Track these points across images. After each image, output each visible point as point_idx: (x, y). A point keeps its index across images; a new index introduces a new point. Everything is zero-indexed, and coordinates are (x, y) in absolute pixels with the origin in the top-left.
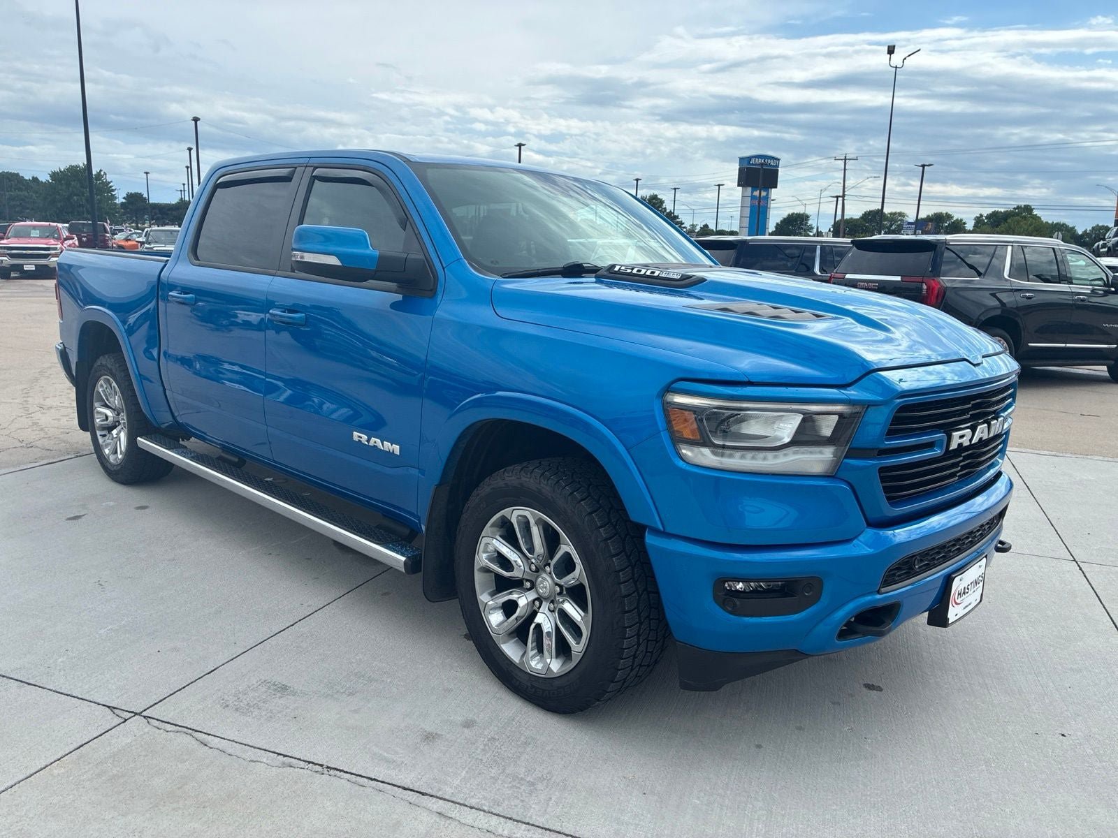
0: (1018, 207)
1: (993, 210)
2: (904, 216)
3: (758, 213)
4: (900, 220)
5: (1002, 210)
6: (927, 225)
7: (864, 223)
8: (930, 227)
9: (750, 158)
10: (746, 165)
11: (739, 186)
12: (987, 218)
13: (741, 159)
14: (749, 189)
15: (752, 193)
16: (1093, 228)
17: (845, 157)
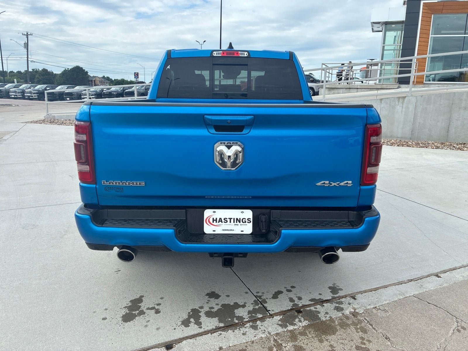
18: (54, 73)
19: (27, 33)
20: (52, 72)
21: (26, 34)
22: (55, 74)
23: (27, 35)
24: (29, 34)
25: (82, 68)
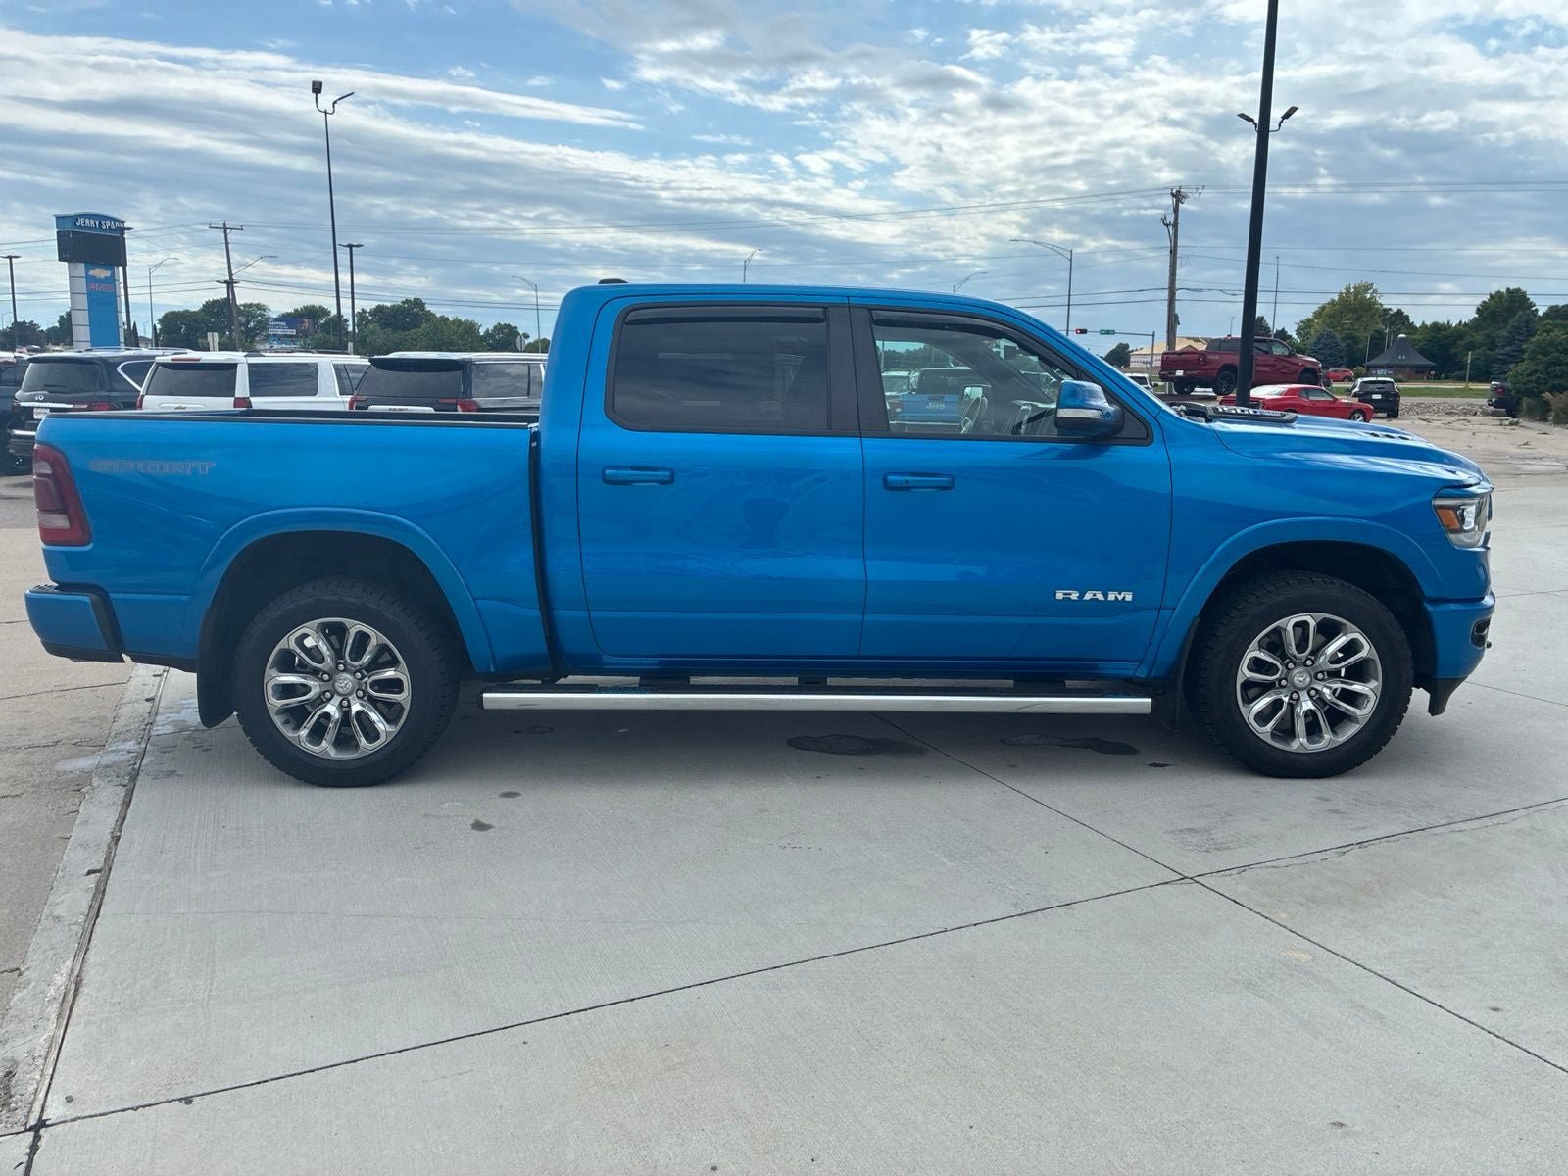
0: (407, 301)
1: (377, 303)
2: (264, 310)
3: (103, 304)
4: (259, 315)
5: (389, 304)
6: (303, 322)
7: (207, 317)
8: (307, 325)
9: (76, 217)
10: (69, 227)
11: (61, 259)
12: (371, 313)
13: (58, 218)
14: (82, 266)
15: (87, 273)
16: (495, 327)
17: (225, 225)
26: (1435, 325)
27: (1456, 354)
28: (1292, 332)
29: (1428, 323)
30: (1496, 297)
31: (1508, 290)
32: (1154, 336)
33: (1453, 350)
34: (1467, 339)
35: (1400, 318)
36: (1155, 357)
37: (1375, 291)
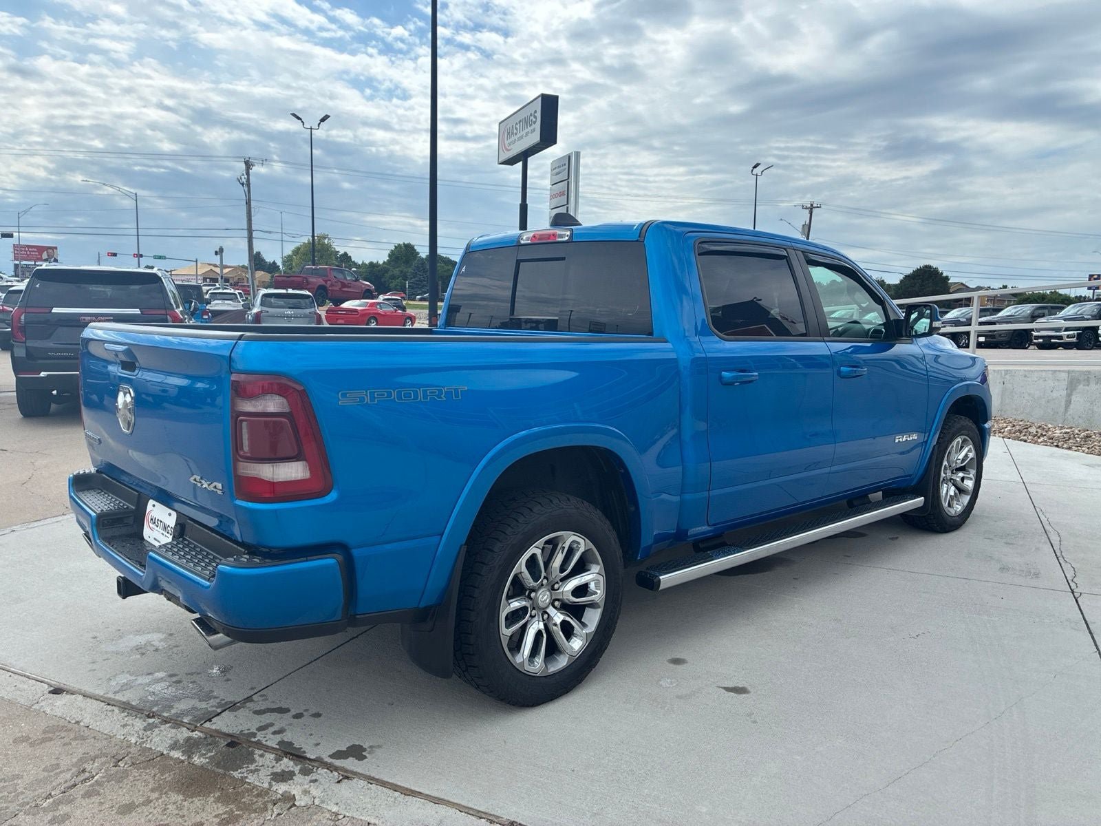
18: (887, 283)
19: (812, 205)
20: (883, 281)
21: (809, 206)
22: (889, 285)
23: (811, 209)
24: (814, 206)
25: (936, 270)
26: (371, 263)
27: (385, 281)
28: (279, 263)
29: (367, 262)
30: (398, 247)
31: (404, 244)
32: (196, 261)
33: (383, 280)
34: (390, 273)
35: (346, 257)
36: (199, 277)
37: (330, 239)
